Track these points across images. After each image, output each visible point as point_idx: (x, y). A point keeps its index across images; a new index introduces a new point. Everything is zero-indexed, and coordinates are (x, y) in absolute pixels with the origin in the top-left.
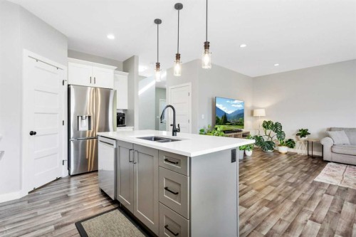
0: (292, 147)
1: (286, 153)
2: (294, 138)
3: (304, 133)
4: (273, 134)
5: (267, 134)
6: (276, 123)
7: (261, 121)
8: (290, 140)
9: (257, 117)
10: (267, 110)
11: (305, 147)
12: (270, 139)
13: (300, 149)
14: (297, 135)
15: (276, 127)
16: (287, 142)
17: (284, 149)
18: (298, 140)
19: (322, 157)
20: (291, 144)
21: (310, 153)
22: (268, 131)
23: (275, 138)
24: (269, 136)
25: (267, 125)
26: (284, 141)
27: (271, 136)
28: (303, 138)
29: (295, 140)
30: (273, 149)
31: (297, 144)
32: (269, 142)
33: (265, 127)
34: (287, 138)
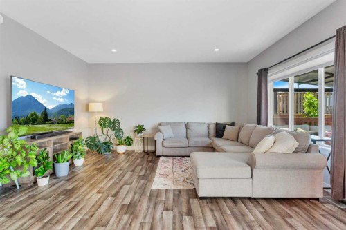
0: (130, 145)
1: (124, 153)
2: (132, 135)
3: (140, 129)
4: (111, 132)
5: (105, 133)
6: (114, 120)
7: (97, 118)
8: (128, 138)
9: (93, 113)
10: (105, 104)
11: (141, 143)
12: (108, 140)
13: (137, 147)
14: (135, 131)
15: (114, 125)
16: (125, 140)
17: (122, 149)
18: (136, 137)
19: (155, 152)
20: (128, 141)
21: (146, 149)
22: (106, 130)
23: (113, 137)
24: (107, 135)
25: (103, 123)
26: (123, 139)
27: (109, 135)
28: (140, 134)
29: (132, 137)
30: (111, 150)
31: (135, 142)
32: (106, 143)
33: (101, 125)
34: (125, 136)
